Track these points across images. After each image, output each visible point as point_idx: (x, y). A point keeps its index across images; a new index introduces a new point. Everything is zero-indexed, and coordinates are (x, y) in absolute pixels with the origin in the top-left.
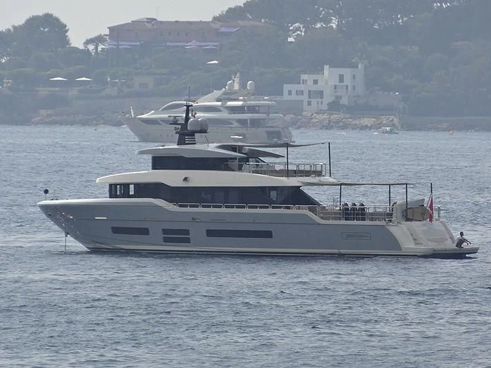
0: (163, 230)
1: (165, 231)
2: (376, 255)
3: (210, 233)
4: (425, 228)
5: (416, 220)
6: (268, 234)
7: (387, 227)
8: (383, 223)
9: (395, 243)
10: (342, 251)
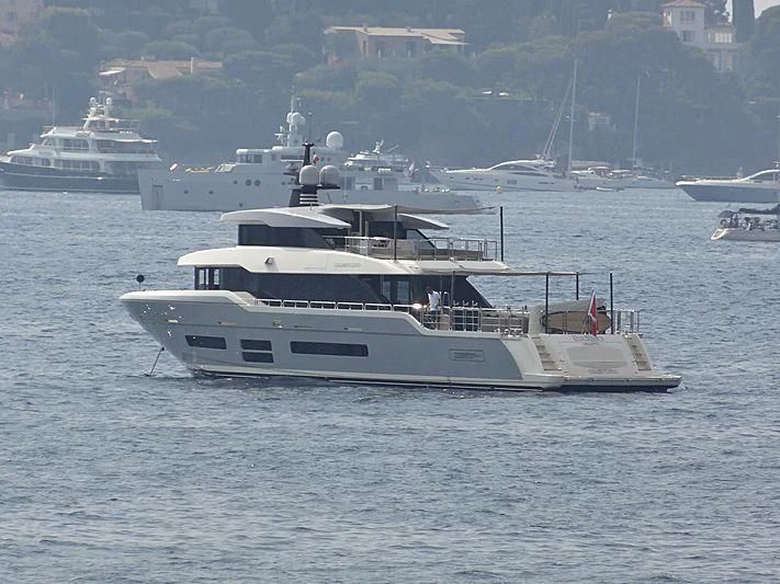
0: (242, 341)
1: (245, 344)
2: (493, 388)
3: (297, 347)
4: (580, 345)
5: (570, 332)
6: (362, 351)
7: (504, 342)
8: (496, 334)
9: (512, 368)
10: (453, 379)
